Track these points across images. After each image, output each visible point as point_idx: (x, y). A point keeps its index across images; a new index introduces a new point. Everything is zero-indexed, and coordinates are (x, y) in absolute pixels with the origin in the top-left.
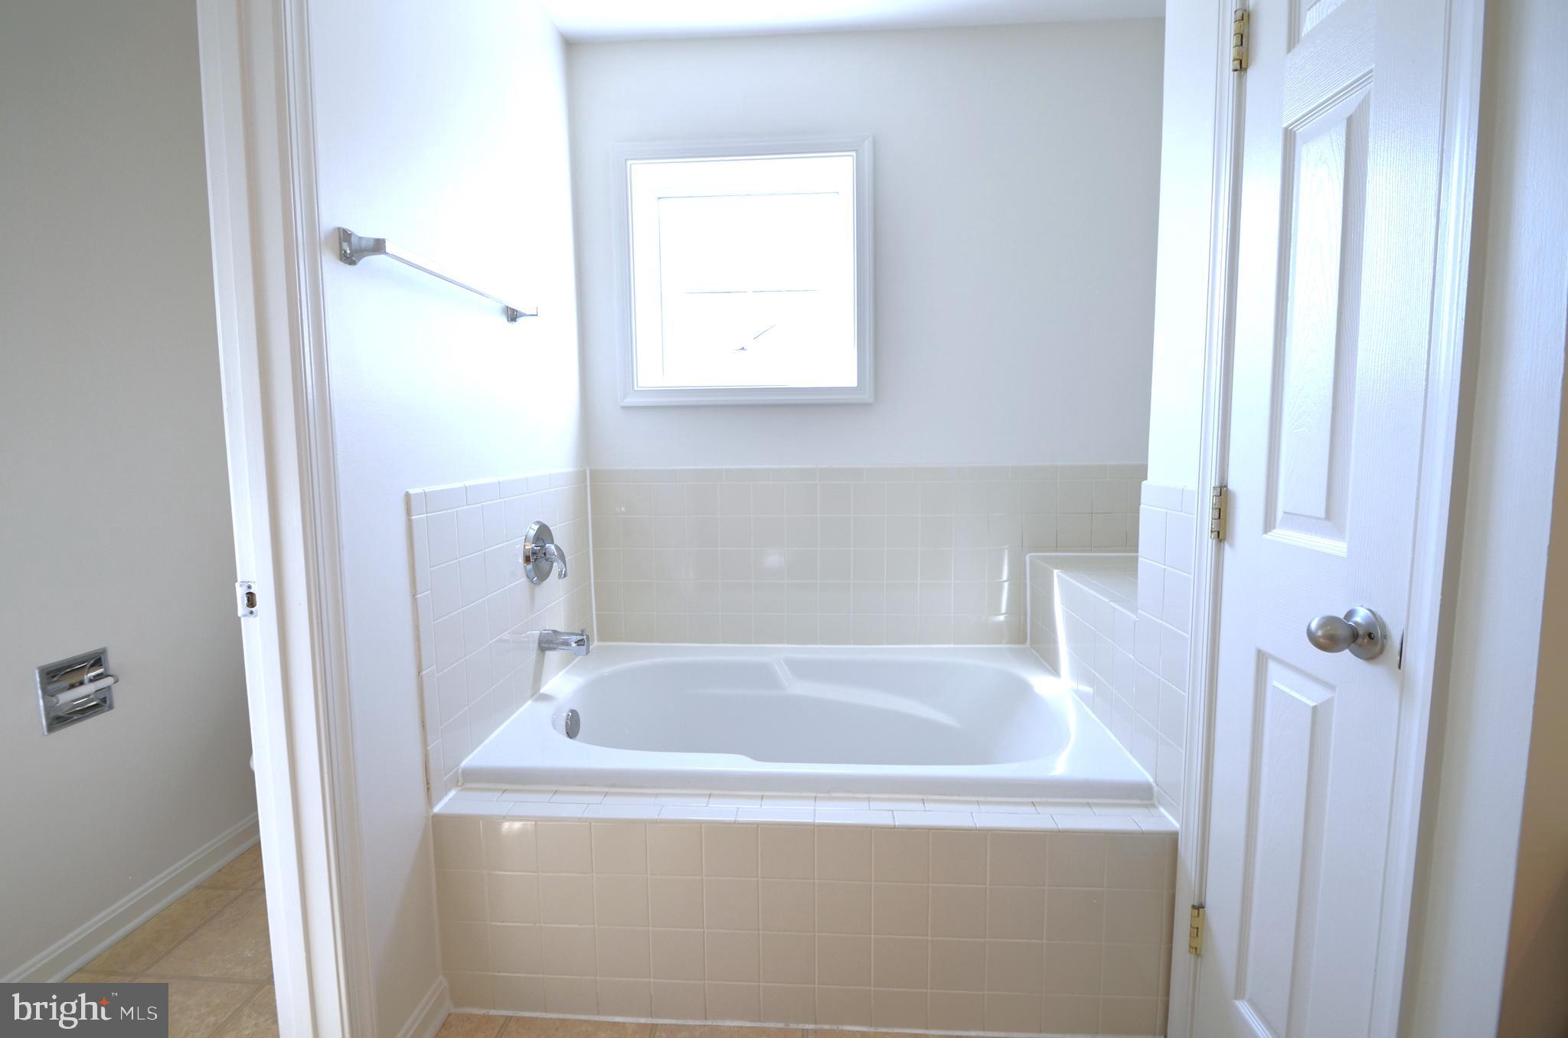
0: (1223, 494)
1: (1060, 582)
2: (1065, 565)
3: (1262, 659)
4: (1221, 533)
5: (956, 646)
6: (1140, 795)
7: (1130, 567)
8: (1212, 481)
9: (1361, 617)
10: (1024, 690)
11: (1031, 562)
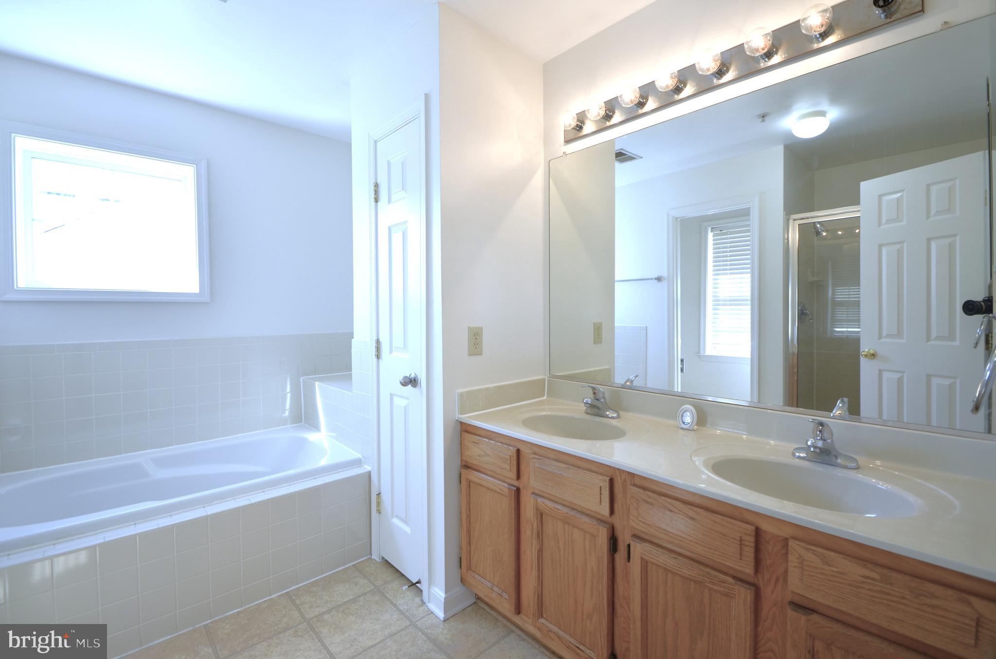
0: (378, 342)
1: (319, 388)
2: (320, 380)
3: (392, 396)
4: (378, 356)
5: (264, 431)
6: (358, 462)
7: (349, 377)
8: (375, 338)
9: (413, 376)
10: (304, 441)
11: (303, 381)
